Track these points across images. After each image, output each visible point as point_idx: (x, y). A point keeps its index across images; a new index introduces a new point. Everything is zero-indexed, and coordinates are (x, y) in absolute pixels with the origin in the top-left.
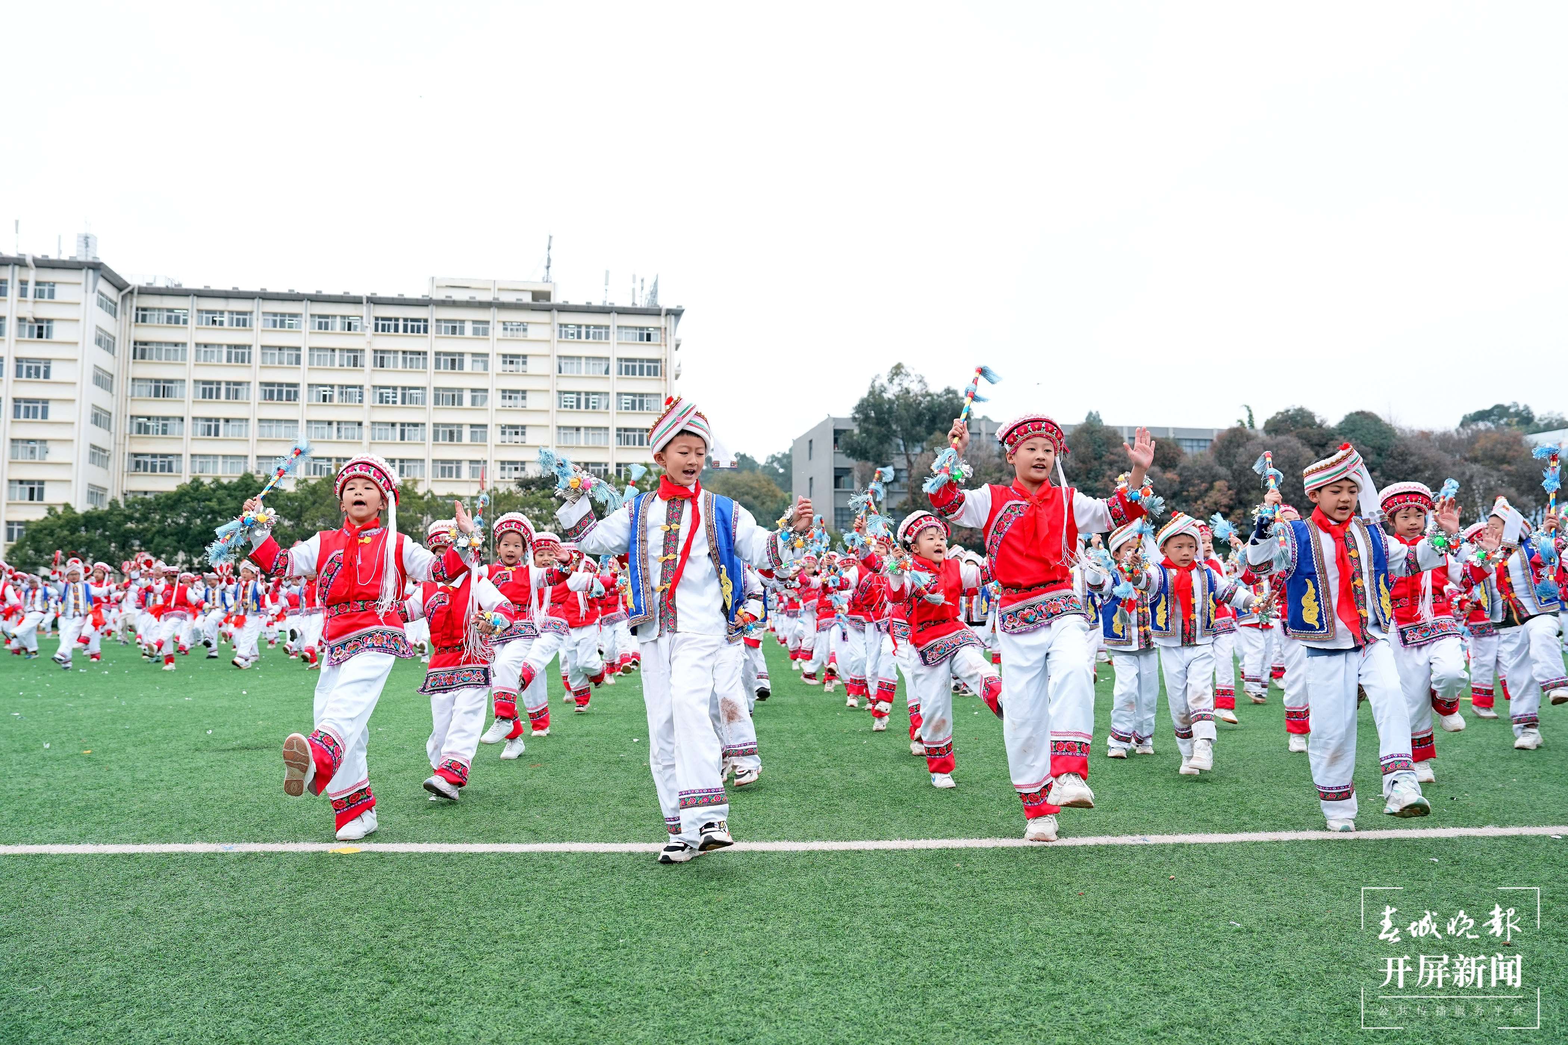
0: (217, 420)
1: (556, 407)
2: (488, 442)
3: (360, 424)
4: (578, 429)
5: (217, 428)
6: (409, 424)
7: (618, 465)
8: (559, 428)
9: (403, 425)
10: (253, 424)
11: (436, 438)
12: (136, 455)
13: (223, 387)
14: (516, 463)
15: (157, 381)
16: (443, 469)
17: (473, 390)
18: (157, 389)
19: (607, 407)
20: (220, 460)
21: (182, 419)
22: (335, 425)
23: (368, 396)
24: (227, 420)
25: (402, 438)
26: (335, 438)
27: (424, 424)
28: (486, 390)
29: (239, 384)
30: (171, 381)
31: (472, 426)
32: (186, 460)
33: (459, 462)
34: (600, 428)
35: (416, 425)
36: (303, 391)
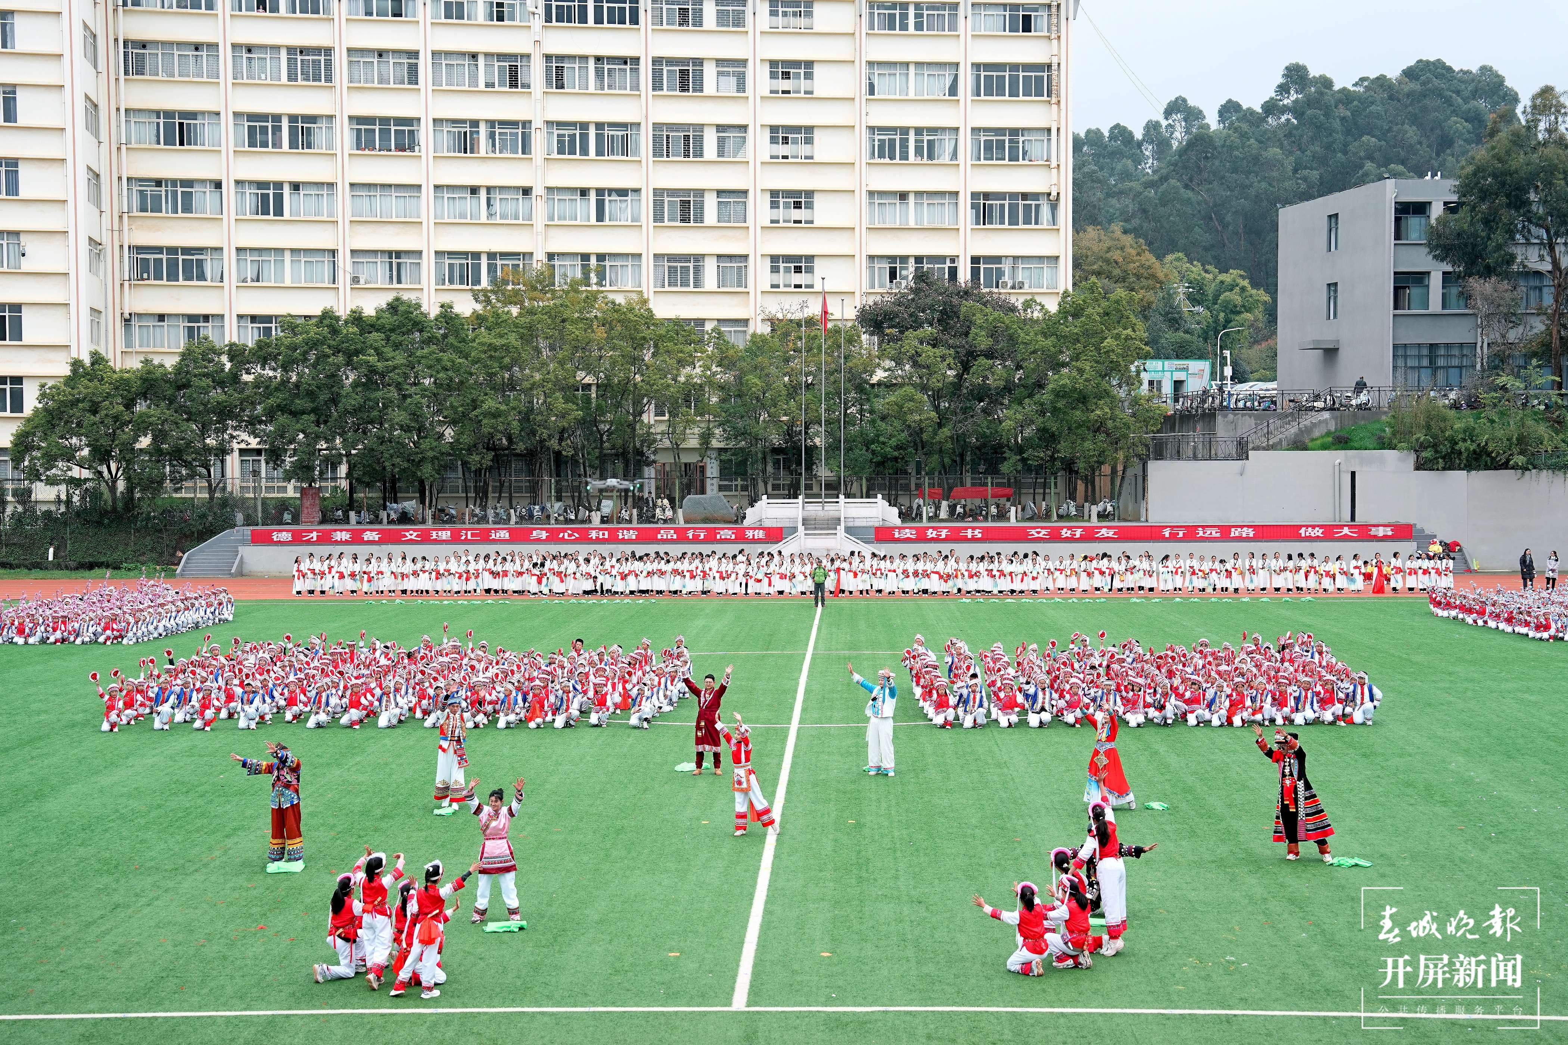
0: (279, 185)
1: (865, 158)
2: (750, 222)
3: (526, 191)
4: (903, 196)
5: (279, 199)
6: (611, 191)
7: (975, 260)
8: (871, 193)
9: (600, 192)
10: (343, 192)
11: (658, 217)
12: (140, 249)
13: (285, 124)
14: (798, 258)
15: (169, 114)
16: (672, 271)
17: (720, 128)
18: (169, 127)
19: (955, 155)
20: (287, 256)
21: (218, 185)
22: (483, 194)
23: (539, 141)
24: (296, 187)
25: (600, 217)
26: (484, 219)
27: (637, 191)
28: (744, 128)
29: (313, 119)
30: (193, 115)
31: (720, 193)
32: (229, 258)
33: (699, 258)
34: (942, 194)
35: (622, 192)
36: (425, 134)
